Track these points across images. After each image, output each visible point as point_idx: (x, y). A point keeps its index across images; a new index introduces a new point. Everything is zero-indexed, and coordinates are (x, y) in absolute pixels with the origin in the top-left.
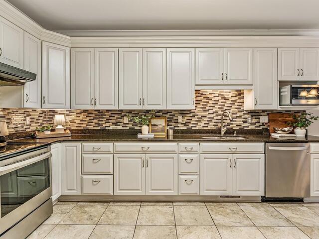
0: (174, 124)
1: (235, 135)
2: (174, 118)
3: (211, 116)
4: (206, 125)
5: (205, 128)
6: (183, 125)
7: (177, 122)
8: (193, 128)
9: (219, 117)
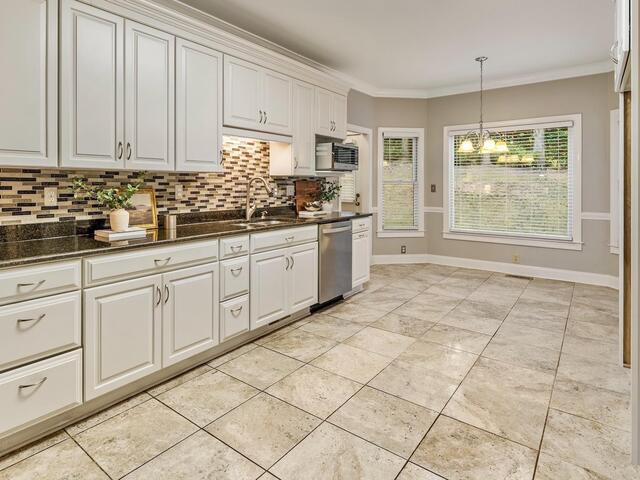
0: (168, 203)
1: (263, 217)
2: (169, 190)
3: (229, 185)
4: (221, 203)
5: (220, 209)
6: (184, 205)
7: (174, 199)
8: (202, 210)
9: (240, 188)
